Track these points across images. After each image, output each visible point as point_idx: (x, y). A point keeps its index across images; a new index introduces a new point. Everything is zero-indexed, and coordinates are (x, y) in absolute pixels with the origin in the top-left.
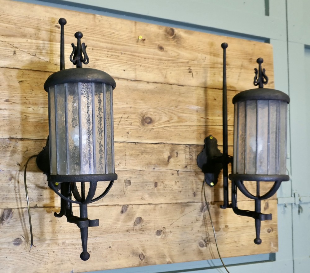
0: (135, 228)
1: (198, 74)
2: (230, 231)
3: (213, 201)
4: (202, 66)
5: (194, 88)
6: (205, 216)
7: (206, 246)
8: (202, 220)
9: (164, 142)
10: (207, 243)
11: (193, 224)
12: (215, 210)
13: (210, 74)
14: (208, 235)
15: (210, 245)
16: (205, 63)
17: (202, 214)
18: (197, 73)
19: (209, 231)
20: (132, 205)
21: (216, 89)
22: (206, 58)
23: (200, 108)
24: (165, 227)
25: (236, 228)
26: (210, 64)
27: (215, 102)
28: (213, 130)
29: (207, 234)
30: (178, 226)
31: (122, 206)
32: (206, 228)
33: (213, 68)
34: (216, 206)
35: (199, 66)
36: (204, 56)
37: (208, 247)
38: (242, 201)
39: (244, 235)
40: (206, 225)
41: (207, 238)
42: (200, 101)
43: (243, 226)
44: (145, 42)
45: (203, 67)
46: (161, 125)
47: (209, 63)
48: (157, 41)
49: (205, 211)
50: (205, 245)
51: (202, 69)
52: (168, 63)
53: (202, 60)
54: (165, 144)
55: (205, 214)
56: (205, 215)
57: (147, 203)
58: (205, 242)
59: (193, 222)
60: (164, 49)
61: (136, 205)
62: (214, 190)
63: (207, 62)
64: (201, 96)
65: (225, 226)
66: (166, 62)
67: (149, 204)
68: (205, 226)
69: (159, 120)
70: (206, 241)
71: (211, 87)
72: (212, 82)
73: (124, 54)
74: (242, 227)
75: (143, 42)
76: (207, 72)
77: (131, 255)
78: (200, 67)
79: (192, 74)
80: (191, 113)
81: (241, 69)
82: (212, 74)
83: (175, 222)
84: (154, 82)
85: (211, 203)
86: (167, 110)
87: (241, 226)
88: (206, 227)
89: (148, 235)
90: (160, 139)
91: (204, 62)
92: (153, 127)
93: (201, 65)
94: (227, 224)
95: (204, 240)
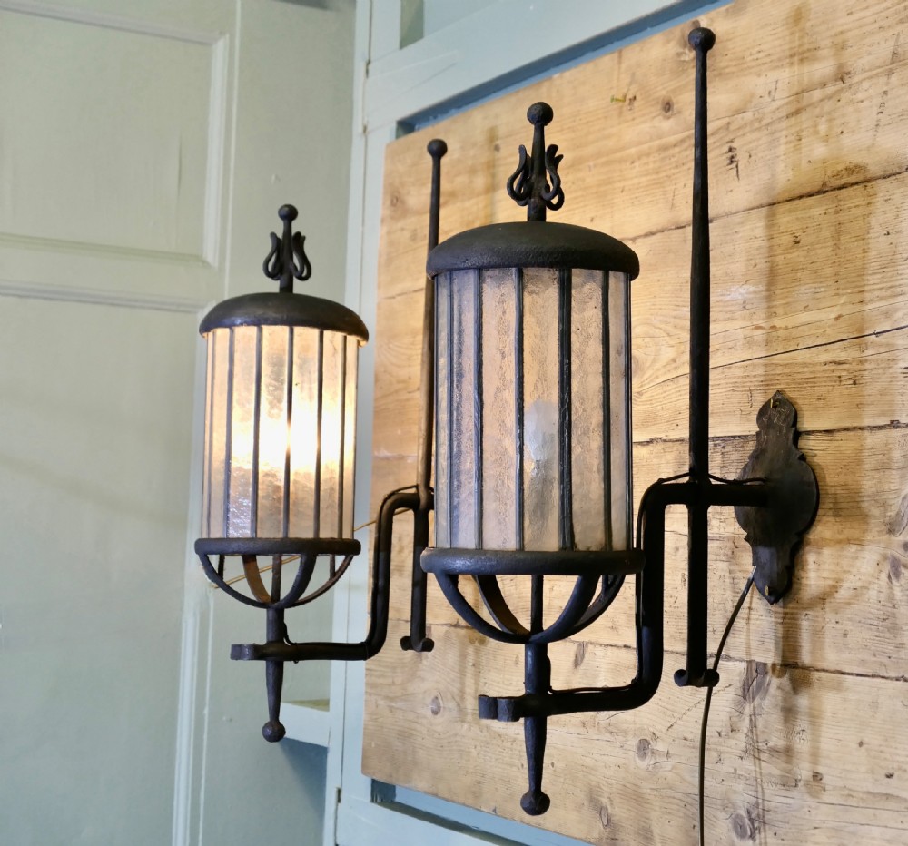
0: (597, 720)
1: (752, 158)
2: (826, 797)
3: (778, 661)
4: (765, 122)
5: (737, 218)
6: (753, 718)
7: (752, 837)
8: (745, 731)
9: (663, 435)
10: (756, 825)
11: (721, 739)
12: (785, 700)
13: (787, 143)
14: (760, 795)
15: (765, 837)
16: (775, 105)
17: (748, 710)
18: (750, 156)
19: (764, 780)
20: (594, 644)
21: (801, 197)
22: (779, 85)
23: (755, 292)
24: (658, 734)
25: (846, 792)
26: (787, 104)
27: (797, 256)
28: (788, 370)
29: (757, 792)
30: (685, 739)
31: (576, 645)
32: (755, 764)
33: (797, 112)
34: (785, 680)
35: (757, 125)
36: (774, 75)
37: (758, 841)
38: (873, 676)
39: (876, 831)
40: (757, 755)
41: (757, 805)
42: (753, 262)
43: (871, 790)
44: (636, 104)
45: (768, 124)
46: (657, 377)
47: (786, 100)
48: (660, 88)
49: (753, 699)
50: (749, 833)
51: (766, 132)
52: (679, 152)
53: (767, 99)
54: (665, 441)
55: (754, 708)
56: (754, 715)
57: (622, 643)
58: (751, 820)
59: (723, 734)
60: (675, 107)
61: (601, 645)
62: (784, 618)
63: (782, 96)
64: (756, 244)
65: (811, 774)
66: (677, 149)
67: (625, 646)
68: (755, 757)
69: (654, 361)
70: (754, 816)
71: (787, 196)
72: (790, 174)
73: (595, 166)
74: (869, 793)
75: (630, 110)
76: (778, 139)
77: (586, 803)
78: (759, 129)
79: (737, 167)
80: (729, 315)
81: (890, 73)
82: (790, 142)
83: (679, 722)
84: (646, 235)
85: (774, 665)
86: (672, 320)
87: (865, 789)
88: (757, 761)
89: (621, 750)
90: (654, 428)
91: (774, 100)
92: (642, 386)
93: (760, 120)
94: (821, 770)
95: (749, 812)
